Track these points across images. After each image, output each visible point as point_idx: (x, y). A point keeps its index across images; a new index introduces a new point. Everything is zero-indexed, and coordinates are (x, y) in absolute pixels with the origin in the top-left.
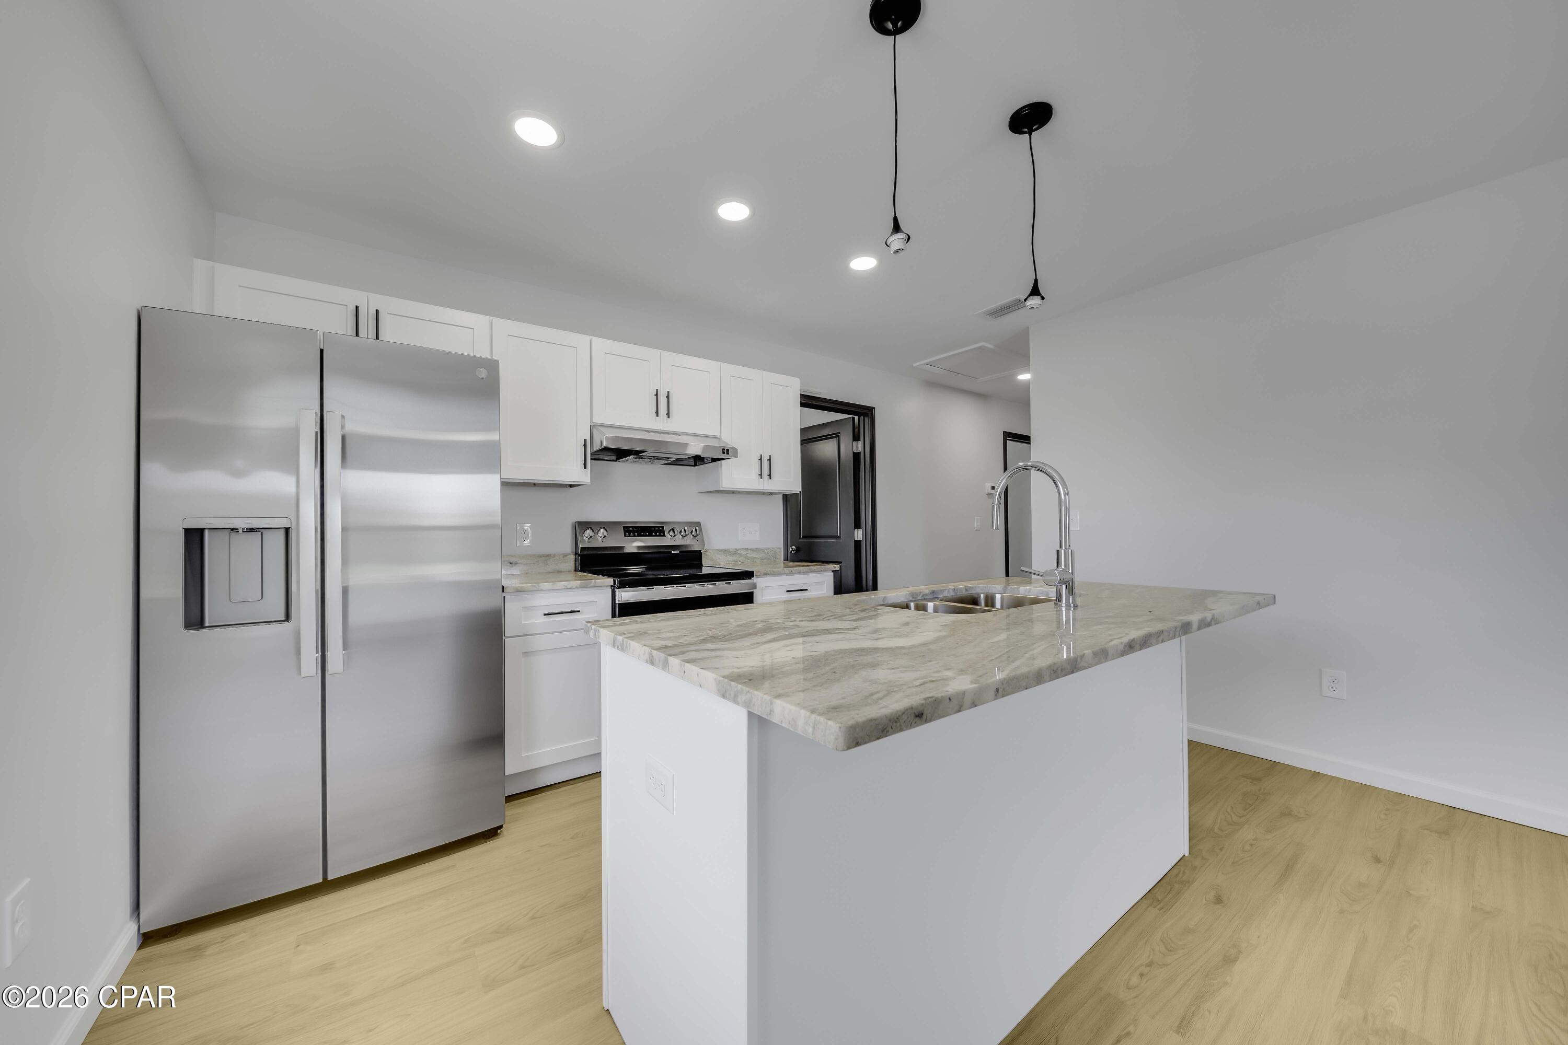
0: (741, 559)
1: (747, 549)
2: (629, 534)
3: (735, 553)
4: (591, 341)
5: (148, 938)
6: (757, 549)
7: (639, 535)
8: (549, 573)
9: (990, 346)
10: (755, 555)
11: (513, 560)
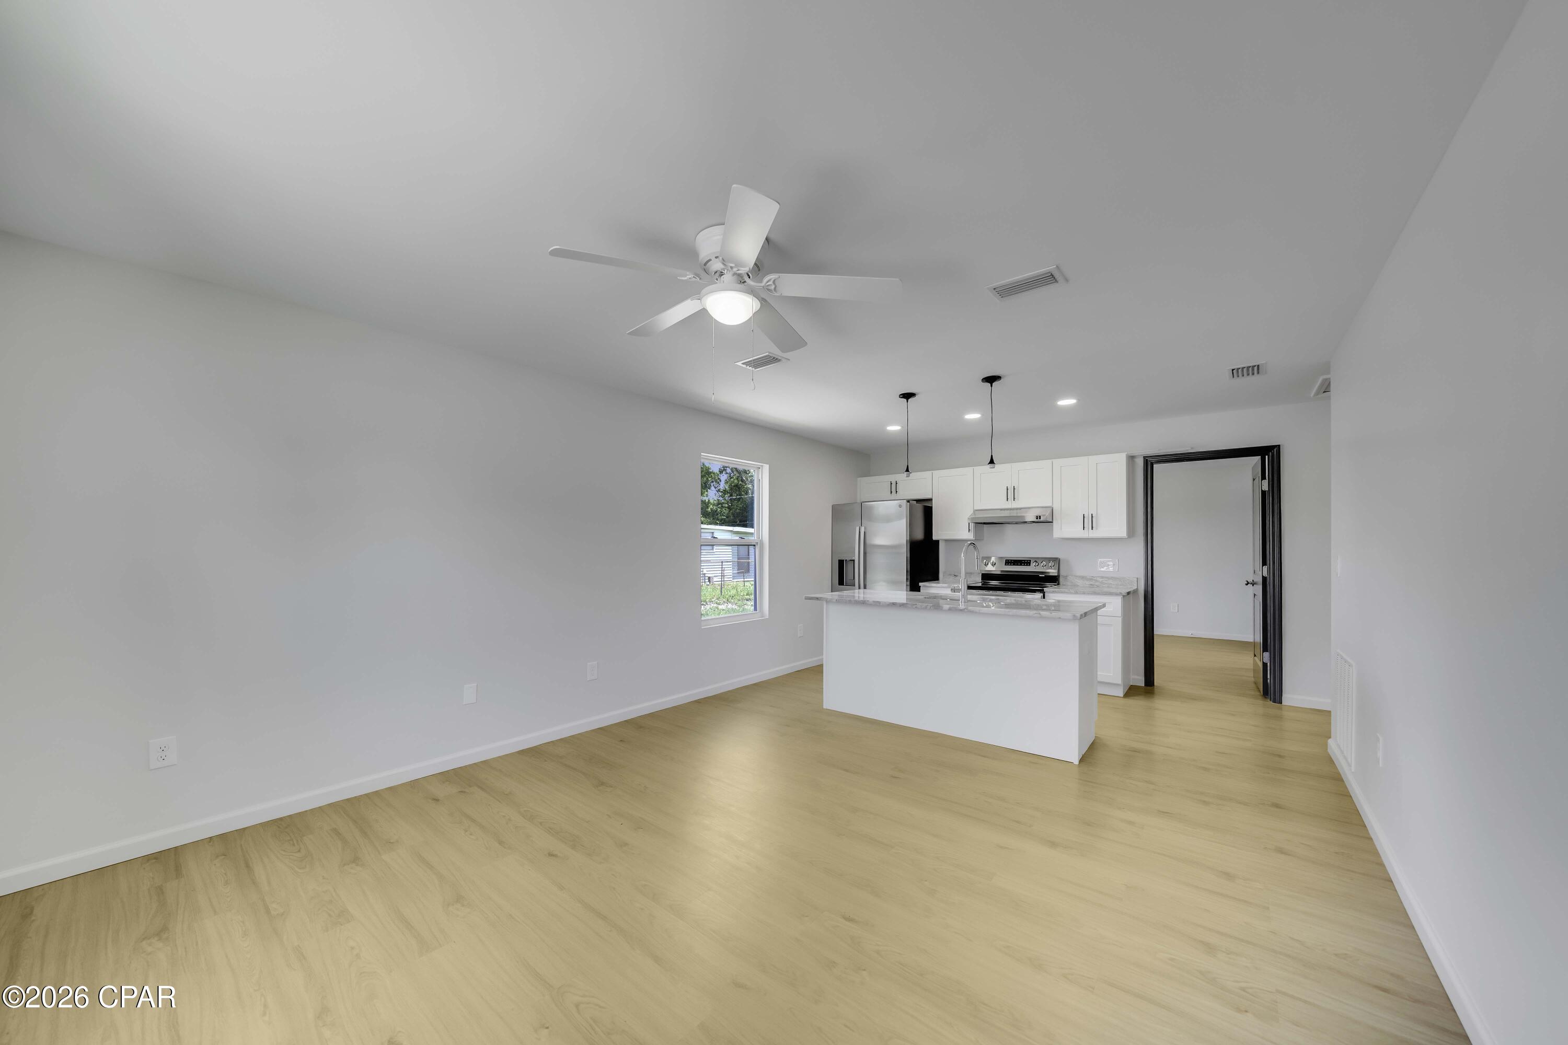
2: (1008, 564)
3: (1091, 579)
4: (974, 470)
7: (1014, 565)
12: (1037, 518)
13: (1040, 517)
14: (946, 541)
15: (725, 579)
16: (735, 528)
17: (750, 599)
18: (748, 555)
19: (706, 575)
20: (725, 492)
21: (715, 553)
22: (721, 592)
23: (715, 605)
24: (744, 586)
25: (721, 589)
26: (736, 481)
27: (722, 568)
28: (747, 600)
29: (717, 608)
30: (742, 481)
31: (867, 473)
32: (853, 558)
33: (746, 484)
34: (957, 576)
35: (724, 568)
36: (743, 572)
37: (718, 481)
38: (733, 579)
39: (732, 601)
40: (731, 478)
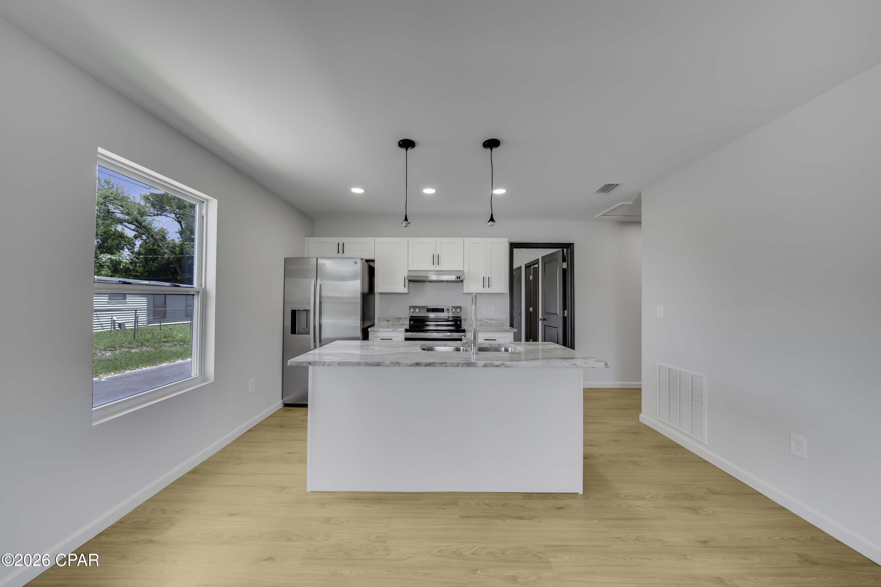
0: (484, 323)
1: (487, 319)
2: (429, 311)
3: (480, 321)
4: (408, 239)
5: (286, 405)
6: (493, 319)
7: (433, 312)
8: (400, 325)
9: (631, 203)
10: (491, 322)
11: (388, 319)
12: (458, 278)
13: (460, 277)
14: (381, 294)
15: (139, 325)
16: (151, 282)
17: (168, 341)
18: (165, 304)
19: (116, 322)
20: (139, 253)
21: (128, 303)
22: (134, 337)
23: (127, 350)
24: (161, 329)
25: (135, 334)
26: (151, 246)
27: (136, 315)
28: (164, 342)
29: (130, 352)
30: (159, 246)
31: (312, 235)
32: (308, 308)
33: (162, 249)
34: (389, 321)
35: (138, 315)
36: (160, 318)
37: (133, 245)
38: (148, 324)
39: (147, 344)
40: (147, 243)
